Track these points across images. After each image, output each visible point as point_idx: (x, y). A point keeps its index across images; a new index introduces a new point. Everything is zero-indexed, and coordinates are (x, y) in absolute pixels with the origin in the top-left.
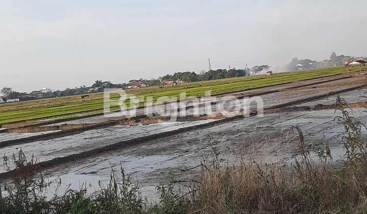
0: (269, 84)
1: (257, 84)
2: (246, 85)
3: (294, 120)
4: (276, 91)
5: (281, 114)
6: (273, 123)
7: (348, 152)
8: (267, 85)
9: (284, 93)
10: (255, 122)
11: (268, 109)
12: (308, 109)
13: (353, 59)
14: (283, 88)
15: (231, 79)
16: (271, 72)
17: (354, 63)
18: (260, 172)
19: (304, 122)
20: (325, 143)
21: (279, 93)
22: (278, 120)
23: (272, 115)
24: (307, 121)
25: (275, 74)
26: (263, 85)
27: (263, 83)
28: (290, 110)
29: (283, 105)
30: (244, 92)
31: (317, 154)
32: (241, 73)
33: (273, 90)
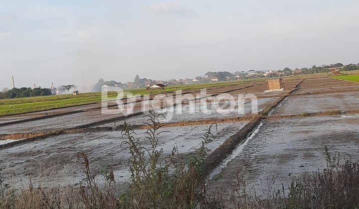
0: (74, 104)
1: (62, 103)
2: (51, 105)
3: (96, 140)
4: (81, 111)
5: (84, 134)
6: (75, 144)
7: (133, 175)
8: (72, 105)
9: (88, 113)
10: (57, 143)
11: (71, 129)
12: (110, 129)
13: (154, 83)
14: (88, 108)
15: (36, 97)
16: (77, 92)
17: (155, 86)
18: (45, 198)
19: (105, 142)
20: (123, 163)
21: (84, 113)
22: (80, 141)
23: (74, 135)
24: (108, 141)
25: (81, 94)
26: (68, 105)
27: (68, 102)
28: (93, 130)
29: (87, 125)
30: (49, 111)
31: (105, 177)
32: (47, 92)
33: (78, 110)
